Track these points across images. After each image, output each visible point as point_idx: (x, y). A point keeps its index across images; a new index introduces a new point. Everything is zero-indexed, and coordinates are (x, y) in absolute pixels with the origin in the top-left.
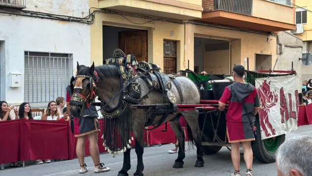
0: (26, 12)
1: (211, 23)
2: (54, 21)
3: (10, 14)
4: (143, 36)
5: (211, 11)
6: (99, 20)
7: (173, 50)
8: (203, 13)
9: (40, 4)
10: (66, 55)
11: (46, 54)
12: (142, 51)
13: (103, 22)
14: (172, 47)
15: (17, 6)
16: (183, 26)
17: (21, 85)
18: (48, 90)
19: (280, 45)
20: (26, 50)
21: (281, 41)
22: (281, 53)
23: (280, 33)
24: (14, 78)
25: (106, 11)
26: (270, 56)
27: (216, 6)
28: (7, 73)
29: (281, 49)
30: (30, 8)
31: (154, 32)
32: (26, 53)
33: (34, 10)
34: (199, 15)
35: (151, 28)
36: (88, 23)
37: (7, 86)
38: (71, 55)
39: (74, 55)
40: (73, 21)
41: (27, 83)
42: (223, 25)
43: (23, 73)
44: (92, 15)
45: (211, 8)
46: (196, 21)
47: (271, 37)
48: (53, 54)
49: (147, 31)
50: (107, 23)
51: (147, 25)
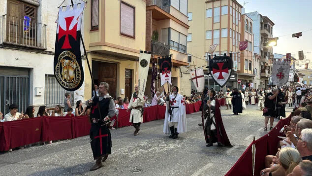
0: (47, 52)
6: (90, 57)
7: (130, 74)
12: (113, 74)
13: (92, 59)
15: (41, 48)
16: (135, 62)
17: (43, 94)
18: (58, 97)
19: (181, 73)
21: (182, 71)
22: (182, 77)
23: (181, 67)
24: (38, 90)
25: (93, 53)
26: (177, 78)
28: (34, 87)
29: (182, 74)
30: (49, 49)
31: (120, 65)
32: (46, 75)
33: (52, 51)
36: (84, 59)
37: (34, 95)
41: (46, 92)
43: (44, 88)
47: (177, 69)
49: (116, 64)
50: (94, 59)
51: (116, 61)
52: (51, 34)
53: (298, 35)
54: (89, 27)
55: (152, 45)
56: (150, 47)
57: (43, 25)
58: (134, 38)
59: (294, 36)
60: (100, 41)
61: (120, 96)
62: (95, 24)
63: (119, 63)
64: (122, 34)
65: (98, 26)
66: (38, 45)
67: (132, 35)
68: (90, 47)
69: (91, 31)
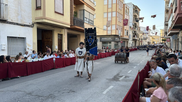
0: (8, 22)
1: (72, 29)
2: (19, 26)
3: (1, 22)
4: (51, 32)
5: (73, 26)
6: (36, 26)
7: (61, 37)
8: (70, 26)
9: (13, 20)
10: (24, 38)
11: (16, 37)
12: (50, 37)
14: (60, 36)
15: (4, 19)
16: (64, 30)
17: (6, 48)
18: (16, 50)
20: (8, 36)
24: (3, 46)
25: (38, 23)
27: (74, 24)
30: (9, 20)
31: (54, 31)
32: (8, 37)
33: (11, 21)
34: (69, 27)
35: (53, 30)
36: (32, 27)
38: (25, 38)
39: (26, 38)
40: (26, 26)
41: (8, 48)
42: (76, 30)
43: (7, 44)
44: (33, 24)
45: (73, 25)
46: (68, 28)
48: (18, 38)
49: (52, 31)
50: (38, 27)
51: (53, 29)
52: (10, 11)
53: (154, 16)
54: (35, 8)
55: (74, 20)
56: (73, 21)
57: (4, 5)
58: (63, 15)
59: (152, 17)
60: (42, 16)
61: (55, 50)
62: (39, 5)
63: (54, 30)
64: (56, 12)
65: (41, 7)
66: (2, 17)
67: (62, 13)
68: (36, 19)
69: (36, 9)
